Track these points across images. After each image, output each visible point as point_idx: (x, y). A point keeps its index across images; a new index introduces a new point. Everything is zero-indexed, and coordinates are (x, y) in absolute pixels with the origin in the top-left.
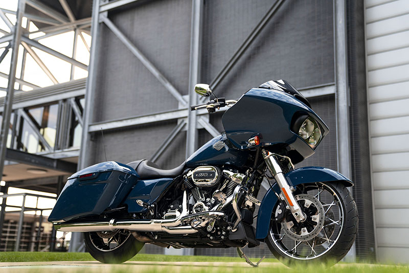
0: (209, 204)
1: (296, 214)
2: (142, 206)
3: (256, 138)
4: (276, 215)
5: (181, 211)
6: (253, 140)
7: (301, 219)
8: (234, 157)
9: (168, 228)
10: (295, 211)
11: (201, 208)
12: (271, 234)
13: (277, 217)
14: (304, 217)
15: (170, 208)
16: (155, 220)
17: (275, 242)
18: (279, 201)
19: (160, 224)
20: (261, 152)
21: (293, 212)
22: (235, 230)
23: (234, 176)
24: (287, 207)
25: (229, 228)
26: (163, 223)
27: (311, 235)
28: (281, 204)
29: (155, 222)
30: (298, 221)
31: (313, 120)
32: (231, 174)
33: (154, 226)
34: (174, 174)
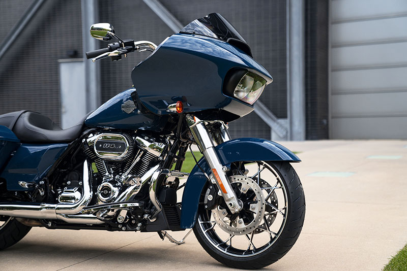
0: (119, 184)
1: (231, 204)
2: (27, 187)
3: (178, 104)
4: (206, 202)
5: (81, 190)
6: (174, 106)
7: (237, 210)
8: (150, 121)
9: (67, 216)
10: (229, 200)
11: (109, 191)
12: (200, 222)
13: (206, 204)
14: (239, 207)
15: (67, 185)
16: (47, 205)
17: (204, 232)
18: (209, 183)
19: (54, 210)
20: (185, 118)
21: (227, 201)
22: (154, 220)
23: (151, 147)
24: (220, 193)
25: (146, 216)
26: (58, 209)
27: (249, 228)
28: (211, 187)
29: (46, 208)
30: (232, 212)
31: (252, 75)
32: (147, 144)
33: (46, 211)
34: (68, 138)
